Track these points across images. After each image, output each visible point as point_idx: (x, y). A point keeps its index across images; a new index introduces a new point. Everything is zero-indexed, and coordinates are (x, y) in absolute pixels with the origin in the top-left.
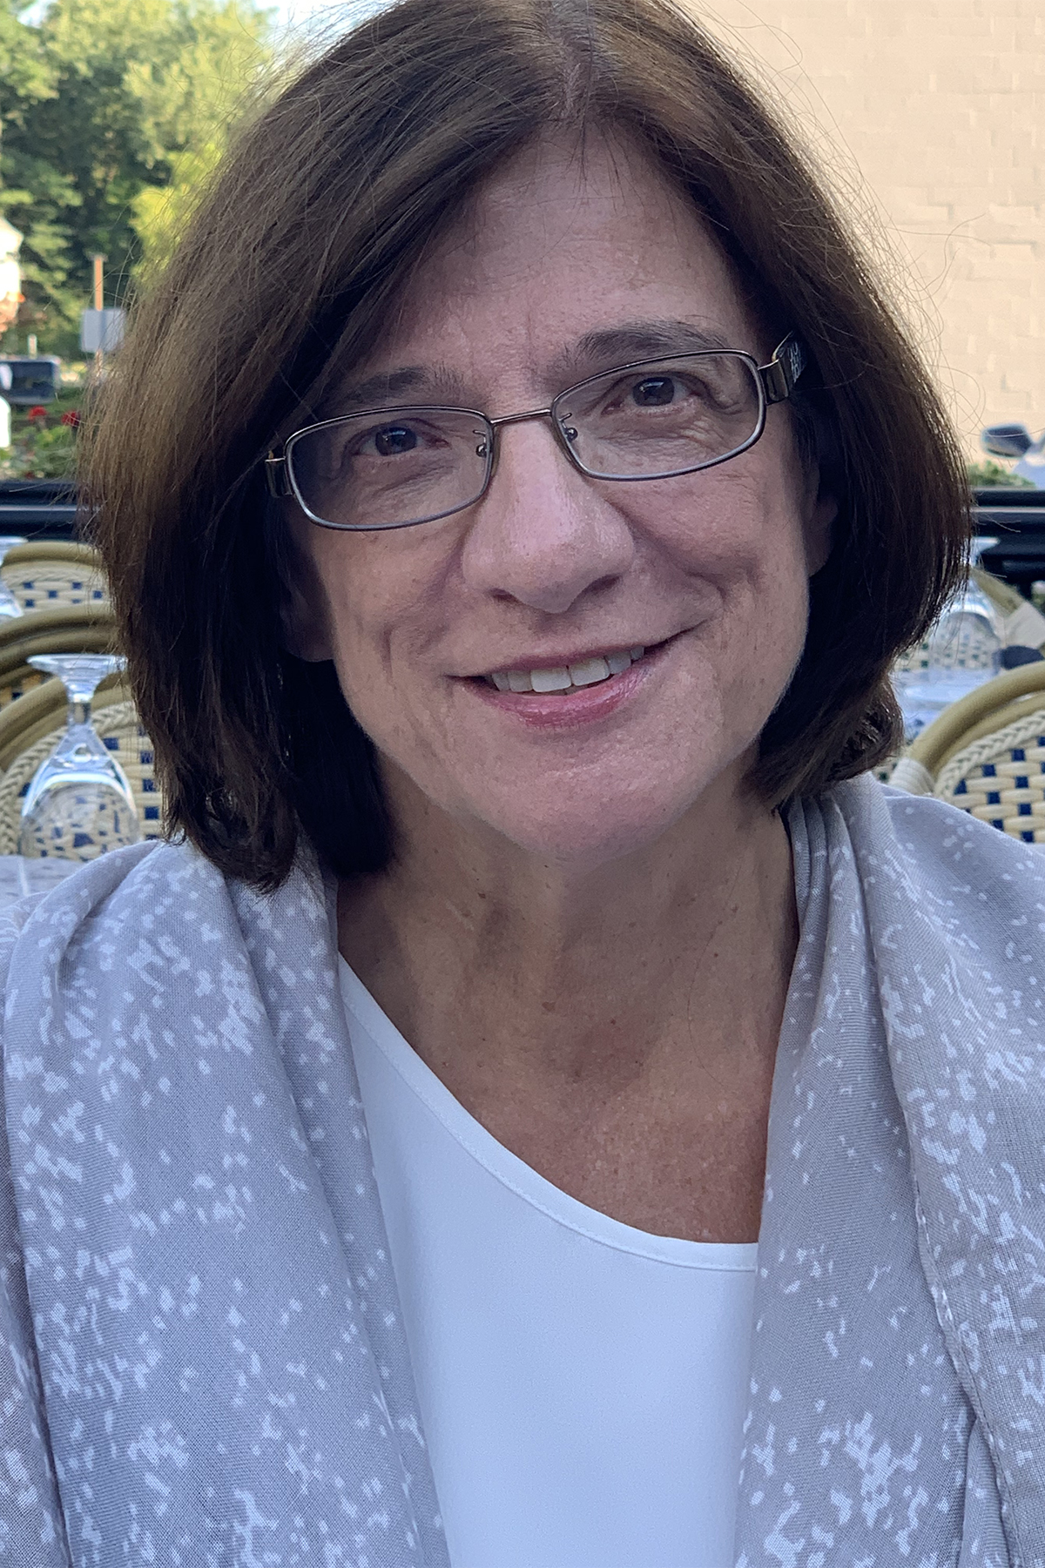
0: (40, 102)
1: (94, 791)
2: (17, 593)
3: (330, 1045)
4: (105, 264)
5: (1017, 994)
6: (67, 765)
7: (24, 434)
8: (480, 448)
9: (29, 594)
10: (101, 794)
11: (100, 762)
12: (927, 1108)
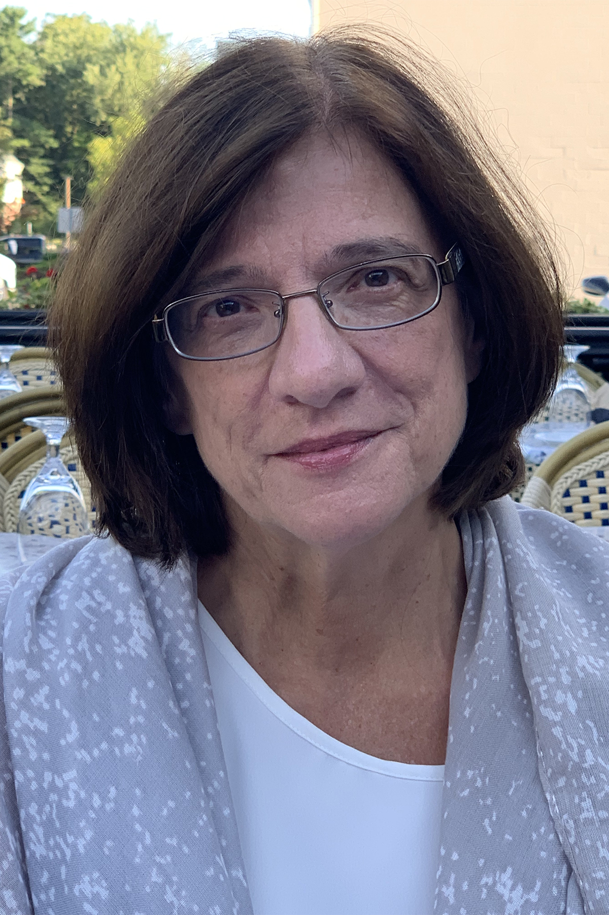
0: (35, 87)
1: (61, 496)
2: (18, 377)
3: (192, 652)
4: (72, 182)
5: (594, 623)
6: (46, 481)
7: (24, 282)
8: (277, 312)
9: (25, 378)
10: (65, 498)
11: (65, 479)
12: (543, 688)
